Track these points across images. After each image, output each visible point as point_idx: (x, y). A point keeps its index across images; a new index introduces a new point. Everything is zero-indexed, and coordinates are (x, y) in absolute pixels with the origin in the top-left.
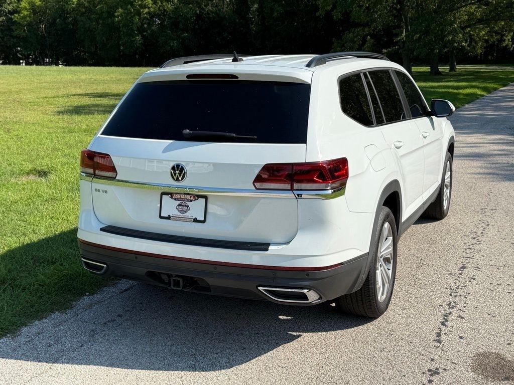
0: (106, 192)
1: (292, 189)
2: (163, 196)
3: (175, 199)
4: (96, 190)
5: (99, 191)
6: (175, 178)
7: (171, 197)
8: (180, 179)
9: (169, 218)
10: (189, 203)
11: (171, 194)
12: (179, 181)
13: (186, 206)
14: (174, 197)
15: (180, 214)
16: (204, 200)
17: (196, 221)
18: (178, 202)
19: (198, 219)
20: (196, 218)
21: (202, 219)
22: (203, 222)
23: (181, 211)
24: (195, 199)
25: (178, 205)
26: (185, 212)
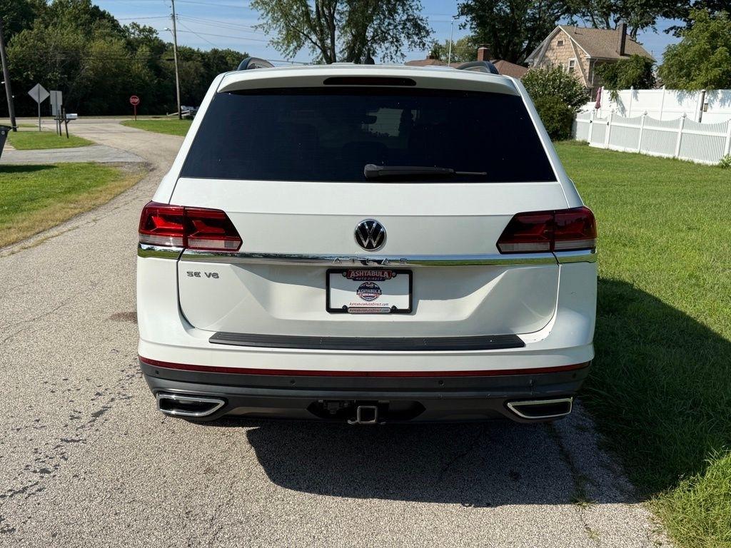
0: (216, 275)
1: (552, 250)
2: (331, 274)
3: (355, 279)
4: (190, 274)
5: (197, 274)
6: (366, 244)
7: (348, 276)
8: (374, 245)
9: (344, 310)
10: (379, 284)
11: (346, 272)
12: (373, 248)
13: (374, 288)
14: (353, 274)
15: (365, 302)
16: (407, 276)
17: (394, 311)
18: (360, 283)
19: (399, 307)
20: (394, 307)
21: (406, 306)
22: (410, 311)
23: (365, 298)
24: (390, 276)
25: (360, 288)
26: (373, 298)
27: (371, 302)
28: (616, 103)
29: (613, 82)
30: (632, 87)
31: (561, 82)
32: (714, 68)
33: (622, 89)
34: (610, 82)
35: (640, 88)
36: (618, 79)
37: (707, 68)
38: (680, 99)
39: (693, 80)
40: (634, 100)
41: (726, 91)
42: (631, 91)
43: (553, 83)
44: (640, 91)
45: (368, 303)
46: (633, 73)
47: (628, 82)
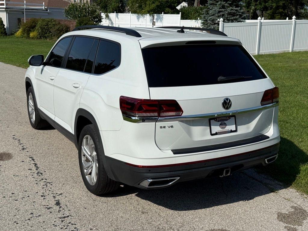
0: (172, 127)
2: (211, 120)
4: (161, 127)
5: (164, 127)
6: (226, 107)
8: (228, 107)
9: (216, 134)
10: (226, 122)
11: (215, 119)
13: (224, 124)
14: (218, 119)
16: (234, 118)
17: (232, 131)
18: (220, 123)
19: (233, 130)
20: (231, 130)
21: (234, 129)
22: (236, 131)
23: (222, 128)
24: (229, 118)
25: (220, 124)
26: (225, 128)
27: (224, 129)
28: (108, 20)
29: (106, 9)
30: (115, 12)
31: (89, 10)
32: (152, 3)
33: (110, 13)
34: (104, 9)
35: (119, 13)
36: (108, 8)
37: (149, 4)
38: (138, 18)
39: (143, 9)
40: (117, 18)
41: (158, 15)
42: (115, 14)
43: (85, 11)
44: (119, 14)
45: (223, 130)
46: (115, 5)
47: (113, 9)
